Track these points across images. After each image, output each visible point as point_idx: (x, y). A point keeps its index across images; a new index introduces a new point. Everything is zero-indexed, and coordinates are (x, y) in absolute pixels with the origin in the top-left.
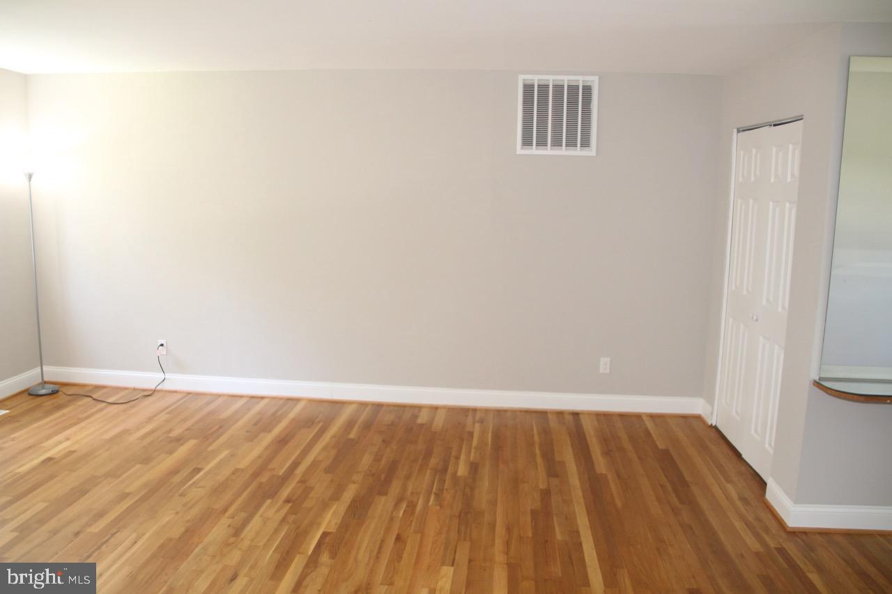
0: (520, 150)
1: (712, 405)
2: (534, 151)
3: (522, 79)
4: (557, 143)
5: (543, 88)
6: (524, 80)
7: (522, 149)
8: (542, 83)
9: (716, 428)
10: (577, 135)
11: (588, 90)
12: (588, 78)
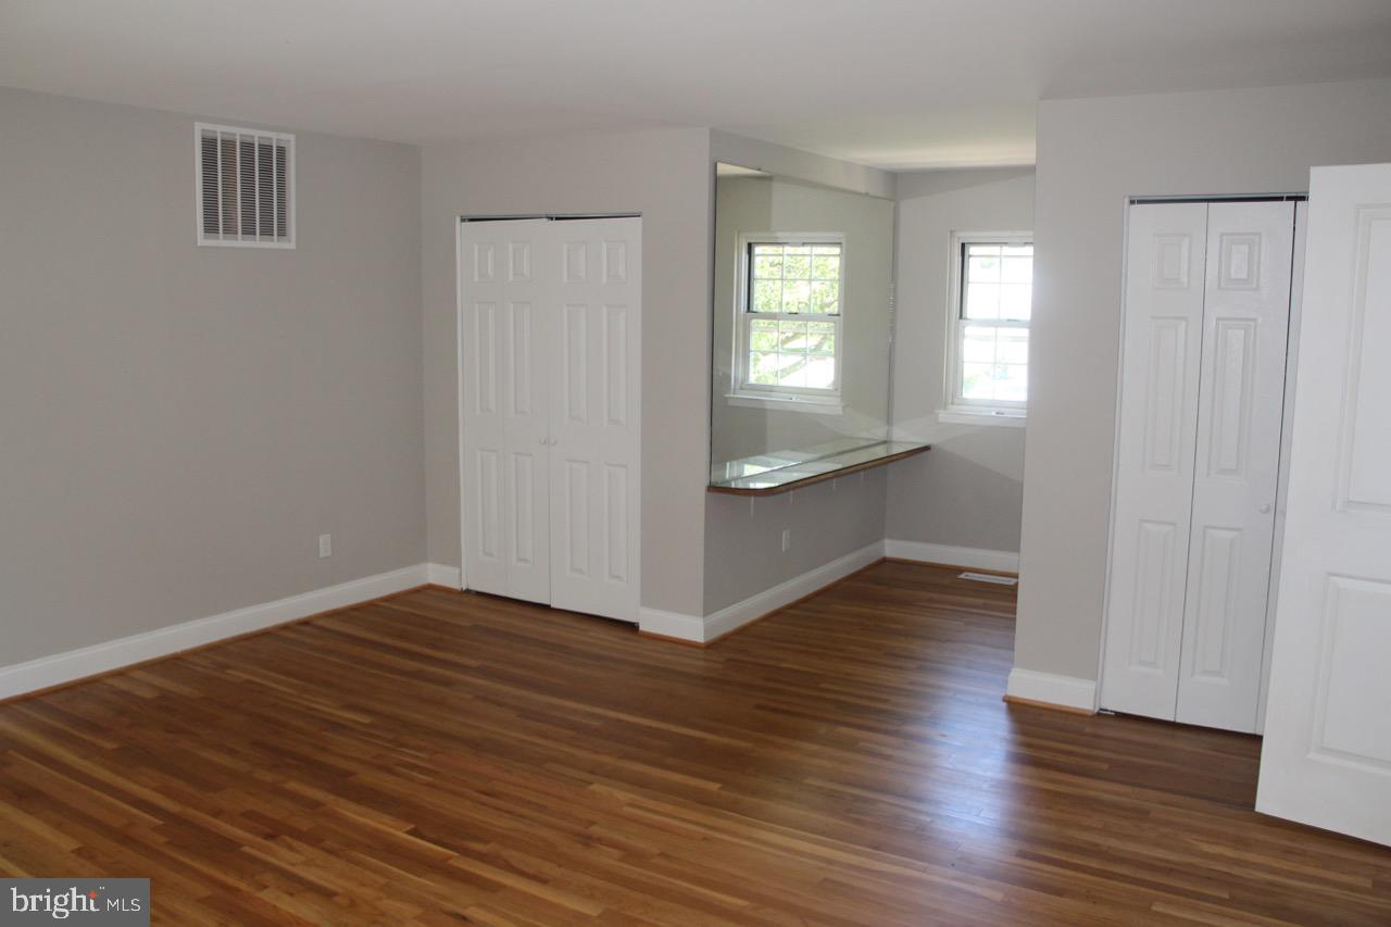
0: (202, 239)
1: (460, 567)
2: (221, 241)
3: (199, 129)
4: (249, 231)
5: (228, 145)
6: (203, 130)
7: (205, 238)
8: (227, 137)
9: (468, 592)
10: (269, 221)
11: (282, 151)
12: (283, 136)
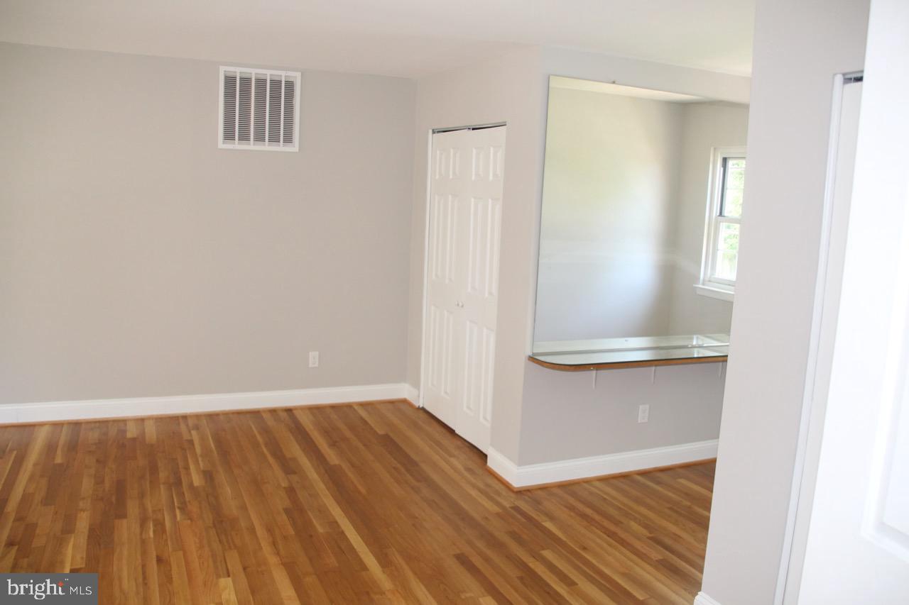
0: (222, 144)
1: (419, 390)
2: (237, 145)
3: (222, 71)
4: (260, 138)
5: (246, 81)
6: (225, 71)
7: (224, 143)
8: (244, 76)
9: (423, 409)
10: (280, 130)
11: (290, 86)
12: (290, 74)
